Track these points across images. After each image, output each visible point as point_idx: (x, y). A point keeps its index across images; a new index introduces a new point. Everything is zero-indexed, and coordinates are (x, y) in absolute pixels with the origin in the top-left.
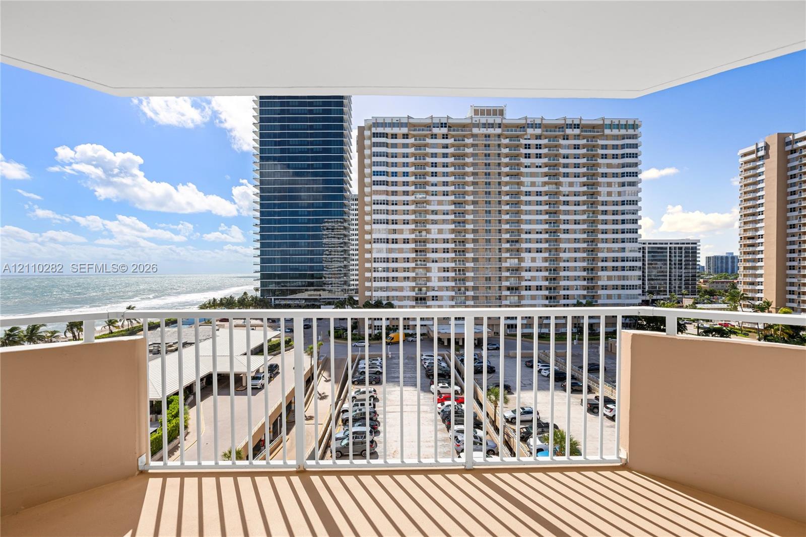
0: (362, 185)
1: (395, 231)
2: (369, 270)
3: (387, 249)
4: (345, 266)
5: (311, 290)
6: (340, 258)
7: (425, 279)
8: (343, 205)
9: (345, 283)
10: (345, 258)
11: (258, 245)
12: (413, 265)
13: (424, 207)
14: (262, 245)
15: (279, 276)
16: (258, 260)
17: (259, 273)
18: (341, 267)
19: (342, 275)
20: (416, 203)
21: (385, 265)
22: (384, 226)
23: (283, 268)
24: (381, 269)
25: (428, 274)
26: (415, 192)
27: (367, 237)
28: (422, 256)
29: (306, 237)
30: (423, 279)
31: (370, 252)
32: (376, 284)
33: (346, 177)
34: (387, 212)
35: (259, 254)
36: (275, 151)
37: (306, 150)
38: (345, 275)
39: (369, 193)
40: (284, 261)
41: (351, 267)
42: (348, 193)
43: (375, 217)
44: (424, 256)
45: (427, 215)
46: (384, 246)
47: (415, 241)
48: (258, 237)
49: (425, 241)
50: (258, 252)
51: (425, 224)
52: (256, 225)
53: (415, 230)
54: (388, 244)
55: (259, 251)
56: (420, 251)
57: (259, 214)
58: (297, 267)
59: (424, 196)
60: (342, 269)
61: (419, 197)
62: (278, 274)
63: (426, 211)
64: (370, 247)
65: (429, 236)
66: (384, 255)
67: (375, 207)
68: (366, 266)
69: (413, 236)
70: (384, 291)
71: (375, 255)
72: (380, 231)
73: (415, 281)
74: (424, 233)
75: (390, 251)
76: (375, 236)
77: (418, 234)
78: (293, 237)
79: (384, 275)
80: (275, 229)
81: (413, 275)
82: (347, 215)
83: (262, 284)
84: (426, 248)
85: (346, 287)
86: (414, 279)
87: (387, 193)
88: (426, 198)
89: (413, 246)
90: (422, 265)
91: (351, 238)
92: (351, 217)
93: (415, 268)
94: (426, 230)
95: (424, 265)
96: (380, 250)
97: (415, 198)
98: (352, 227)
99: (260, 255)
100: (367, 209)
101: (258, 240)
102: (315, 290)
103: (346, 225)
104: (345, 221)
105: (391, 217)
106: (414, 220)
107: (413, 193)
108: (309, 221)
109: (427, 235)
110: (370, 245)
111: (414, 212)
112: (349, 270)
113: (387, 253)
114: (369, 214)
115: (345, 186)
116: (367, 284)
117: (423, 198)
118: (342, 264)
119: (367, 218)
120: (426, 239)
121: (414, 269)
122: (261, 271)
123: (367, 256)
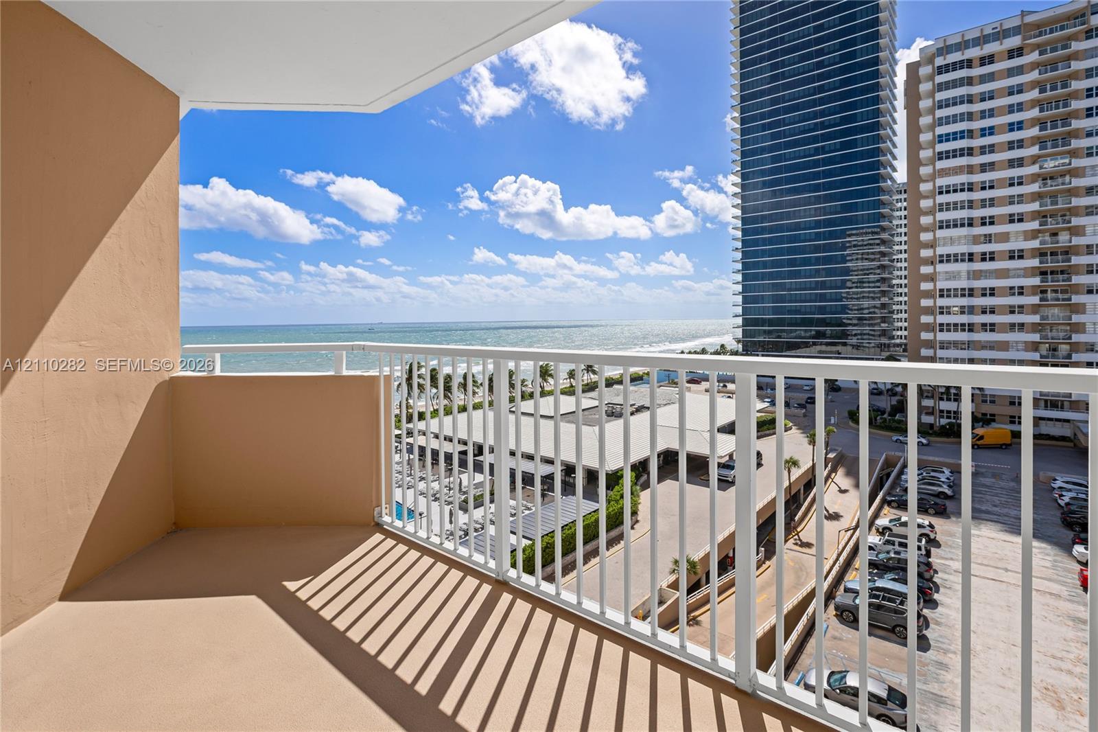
0: (914, 163)
1: (988, 238)
2: (929, 311)
3: (968, 272)
4: (884, 306)
5: (821, 344)
6: (874, 292)
7: (1068, 328)
8: (882, 204)
9: (884, 333)
10: (884, 293)
11: (739, 277)
12: (1035, 300)
13: (1063, 184)
14: (745, 277)
15: (771, 322)
16: (739, 299)
17: (741, 318)
18: (875, 307)
19: (879, 321)
20: (1044, 178)
21: (965, 301)
22: (964, 231)
23: (776, 311)
24: (956, 309)
25: (1074, 316)
26: (1039, 157)
27: (925, 253)
28: (1058, 281)
29: (813, 261)
30: (1060, 327)
31: (932, 278)
32: (941, 336)
33: (885, 155)
34: (971, 205)
35: (741, 291)
36: (764, 139)
37: (812, 127)
38: (884, 320)
39: (930, 175)
40: (777, 299)
41: (895, 307)
42: (889, 182)
43: (941, 216)
44: (1063, 281)
45: (1073, 199)
46: (963, 267)
47: (1042, 254)
48: (739, 266)
49: (1067, 252)
50: (739, 288)
51: (1067, 218)
52: (737, 249)
53: (1039, 231)
54: (970, 263)
55: (741, 286)
56: (1052, 273)
57: (740, 233)
58: (798, 308)
59: (1067, 161)
60: (876, 310)
61: (1050, 165)
62: (769, 319)
63: (1069, 190)
64: (932, 271)
65: (1076, 241)
66: (964, 284)
67: (941, 199)
68: (922, 305)
69: (1035, 244)
70: (961, 349)
71: (941, 284)
72: (956, 241)
73: (1040, 331)
74: (1063, 238)
75: (977, 275)
76: (941, 250)
77: (1048, 238)
78: (792, 263)
79: (964, 319)
80: (764, 253)
81: (1036, 319)
82: (887, 219)
83: (745, 333)
84: (1070, 266)
85: (884, 340)
86: (1035, 328)
87: (970, 169)
88: (1070, 164)
89: (1035, 262)
90: (1058, 299)
91: (895, 257)
92: (895, 222)
93: (1039, 305)
94: (1069, 229)
95: (1064, 300)
96: (955, 276)
97: (1041, 168)
98: (897, 239)
99: (742, 293)
100: (925, 204)
101: (739, 271)
102: (828, 344)
103: (885, 236)
104: (883, 229)
105: (977, 213)
106: (1038, 212)
107: (1035, 160)
108: (818, 236)
109: (1073, 238)
110: (932, 267)
111: (1038, 196)
112: (892, 312)
113: (969, 279)
114: (931, 212)
115: (882, 171)
116: (925, 336)
117: (1063, 165)
118: (877, 303)
119: (925, 220)
120: (1070, 247)
121: (1035, 309)
122: (743, 315)
123: (925, 286)
